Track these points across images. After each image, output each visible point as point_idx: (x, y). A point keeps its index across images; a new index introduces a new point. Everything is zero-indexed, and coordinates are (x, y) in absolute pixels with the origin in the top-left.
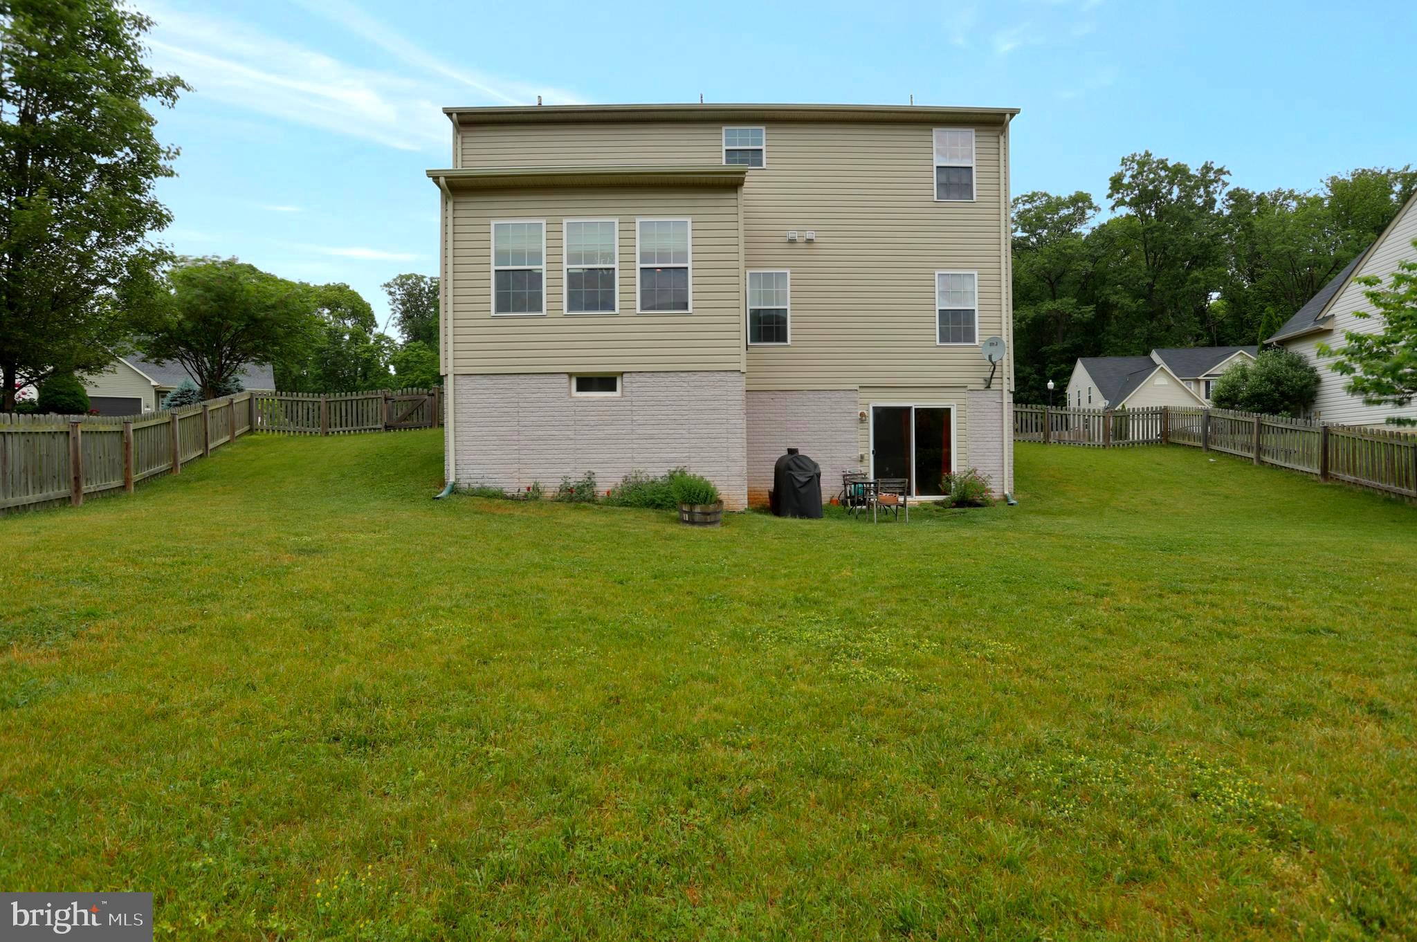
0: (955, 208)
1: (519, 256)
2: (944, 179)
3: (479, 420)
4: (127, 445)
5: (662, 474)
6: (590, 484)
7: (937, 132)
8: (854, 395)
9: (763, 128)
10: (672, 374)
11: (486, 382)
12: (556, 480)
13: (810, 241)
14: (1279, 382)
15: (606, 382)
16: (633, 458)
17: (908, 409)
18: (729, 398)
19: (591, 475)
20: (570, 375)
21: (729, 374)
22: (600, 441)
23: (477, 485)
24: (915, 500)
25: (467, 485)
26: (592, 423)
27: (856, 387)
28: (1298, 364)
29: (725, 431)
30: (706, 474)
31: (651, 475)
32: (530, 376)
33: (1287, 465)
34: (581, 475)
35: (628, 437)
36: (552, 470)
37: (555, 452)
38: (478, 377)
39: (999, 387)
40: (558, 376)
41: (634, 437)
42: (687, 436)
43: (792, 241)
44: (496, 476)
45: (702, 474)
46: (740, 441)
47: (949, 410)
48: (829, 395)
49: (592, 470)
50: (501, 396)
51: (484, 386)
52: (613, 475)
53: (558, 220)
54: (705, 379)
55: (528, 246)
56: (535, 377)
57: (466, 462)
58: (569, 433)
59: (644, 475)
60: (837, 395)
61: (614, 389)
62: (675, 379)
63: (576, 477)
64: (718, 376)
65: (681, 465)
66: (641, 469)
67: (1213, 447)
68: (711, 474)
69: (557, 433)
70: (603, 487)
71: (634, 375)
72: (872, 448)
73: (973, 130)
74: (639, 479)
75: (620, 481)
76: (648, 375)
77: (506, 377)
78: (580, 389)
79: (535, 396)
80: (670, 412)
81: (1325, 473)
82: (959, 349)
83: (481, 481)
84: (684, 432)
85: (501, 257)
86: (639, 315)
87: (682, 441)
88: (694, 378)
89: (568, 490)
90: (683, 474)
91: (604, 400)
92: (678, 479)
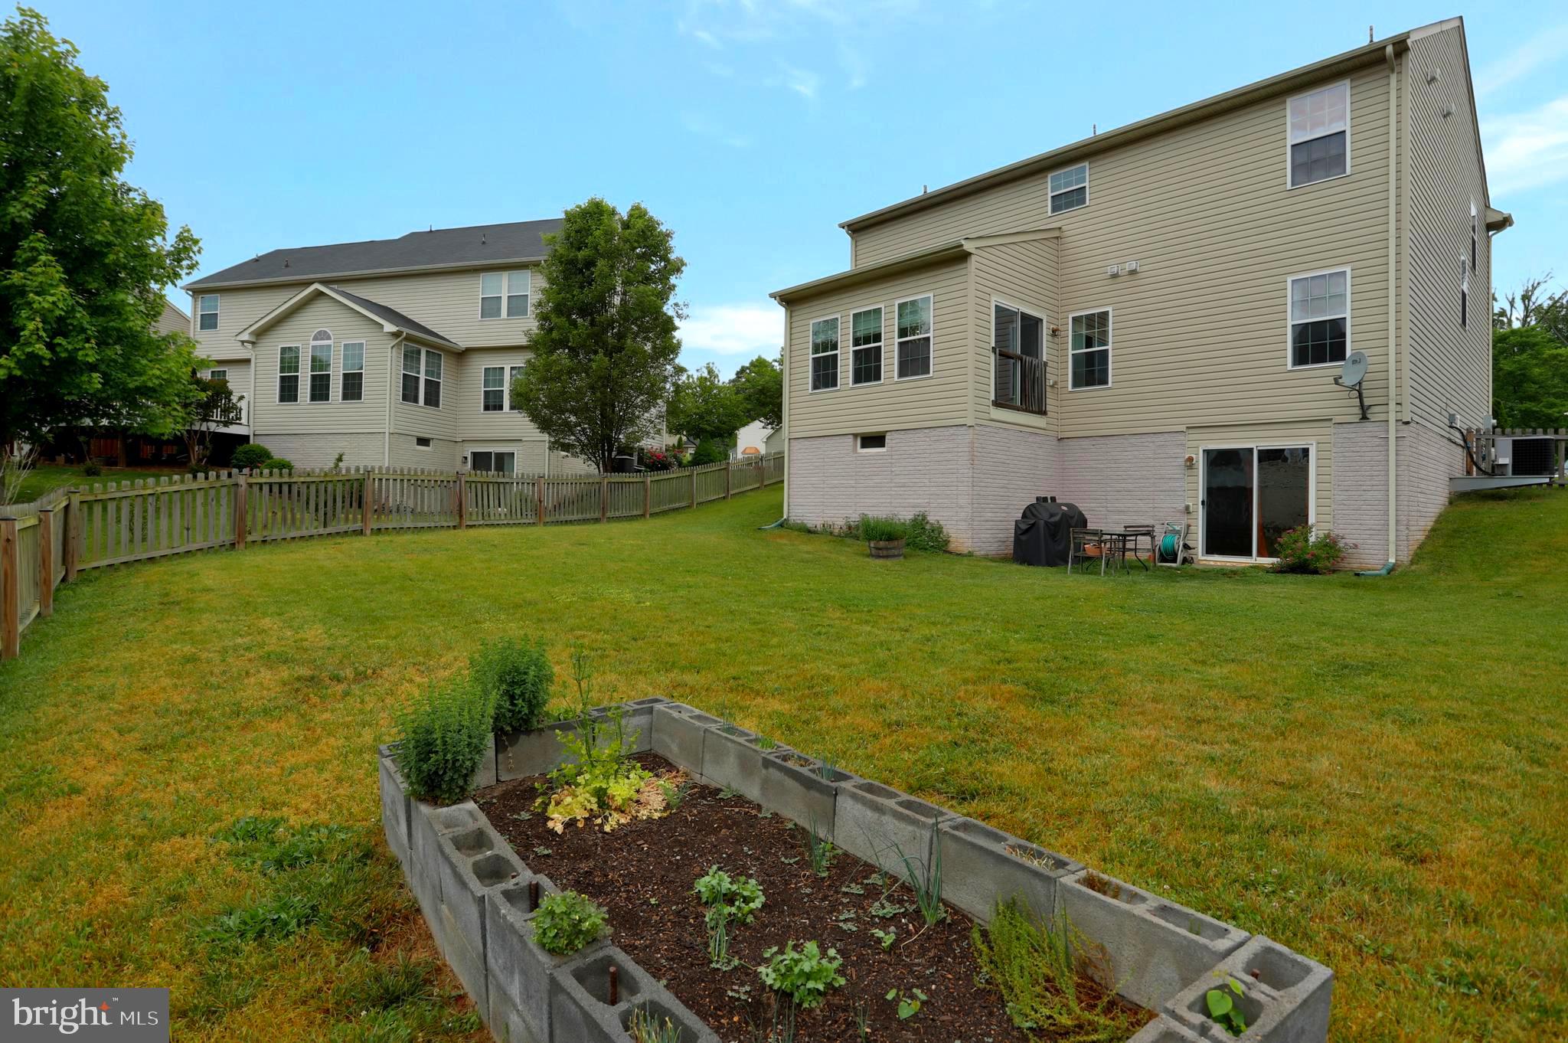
0: (1323, 190)
2: (1302, 158)
4: (646, 491)
5: (909, 517)
7: (1292, 103)
8: (1181, 437)
9: (1087, 163)
10: (918, 431)
11: (807, 443)
12: (842, 519)
13: (1133, 272)
15: (874, 440)
17: (1251, 450)
18: (959, 450)
20: (855, 435)
22: (871, 489)
23: (799, 522)
24: (1256, 560)
25: (793, 522)
27: (1183, 428)
29: (955, 480)
30: (941, 518)
32: (831, 438)
35: (888, 485)
36: (842, 512)
37: (844, 497)
38: (802, 440)
39: (1382, 417)
40: (848, 437)
41: (892, 485)
42: (928, 484)
43: (1115, 276)
44: (810, 515)
45: (938, 518)
46: (966, 488)
47: (1306, 452)
48: (1154, 438)
50: (814, 454)
53: (847, 312)
54: (942, 434)
56: (835, 438)
57: (794, 504)
60: (1161, 438)
61: (882, 445)
62: (921, 435)
63: (854, 518)
65: (922, 510)
66: (896, 513)
68: (944, 518)
69: (845, 482)
71: (894, 433)
72: (1201, 495)
73: (1347, 81)
76: (903, 433)
77: (818, 439)
78: (863, 446)
79: (834, 453)
80: (917, 464)
82: (1324, 371)
83: (802, 518)
84: (926, 481)
86: (897, 383)
87: (925, 488)
88: (934, 433)
89: (850, 528)
90: (924, 517)
91: (878, 455)
92: (920, 522)
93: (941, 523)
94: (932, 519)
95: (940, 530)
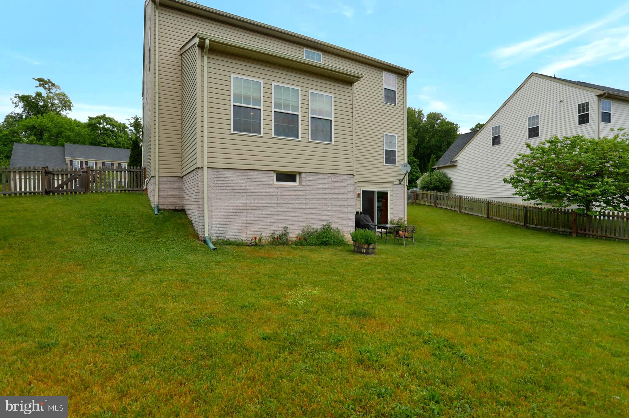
0: (390, 107)
1: (247, 99)
2: (387, 94)
3: (223, 197)
5: (320, 227)
6: (285, 234)
7: (384, 73)
9: (321, 53)
10: (324, 175)
11: (226, 173)
12: (267, 232)
14: (442, 183)
15: (290, 177)
16: (306, 218)
17: (374, 192)
18: (348, 188)
19: (286, 229)
20: (274, 172)
21: (348, 176)
22: (291, 210)
23: (222, 238)
25: (216, 238)
26: (287, 200)
27: (356, 181)
28: (445, 176)
29: (346, 204)
30: (339, 226)
31: (315, 227)
32: (253, 171)
33: (472, 213)
34: (280, 229)
35: (304, 207)
36: (266, 227)
37: (267, 216)
38: (221, 170)
39: (403, 184)
40: (269, 172)
41: (307, 207)
42: (331, 207)
44: (233, 231)
45: (337, 226)
46: (352, 209)
47: (387, 193)
49: (286, 226)
50: (235, 182)
51: (225, 176)
52: (297, 228)
53: (270, 82)
54: (338, 178)
55: (252, 94)
56: (256, 172)
57: (214, 223)
58: (274, 205)
59: (312, 227)
61: (294, 181)
62: (325, 177)
63: (279, 230)
64: (344, 177)
65: (328, 222)
66: (311, 225)
67: (438, 206)
68: (341, 226)
69: (268, 205)
70: (293, 235)
71: (307, 174)
72: (362, 209)
73: (396, 76)
74: (310, 230)
75: (300, 231)
76: (314, 174)
77: (239, 171)
78: (278, 180)
79: (255, 183)
80: (323, 194)
81: (488, 217)
82: (391, 167)
83: (223, 235)
84: (329, 205)
85: (237, 97)
87: (328, 209)
88: (334, 177)
89: (274, 238)
90: (329, 226)
91: (290, 187)
92: (327, 229)
93: (339, 228)
94: (333, 226)
95: (339, 232)
